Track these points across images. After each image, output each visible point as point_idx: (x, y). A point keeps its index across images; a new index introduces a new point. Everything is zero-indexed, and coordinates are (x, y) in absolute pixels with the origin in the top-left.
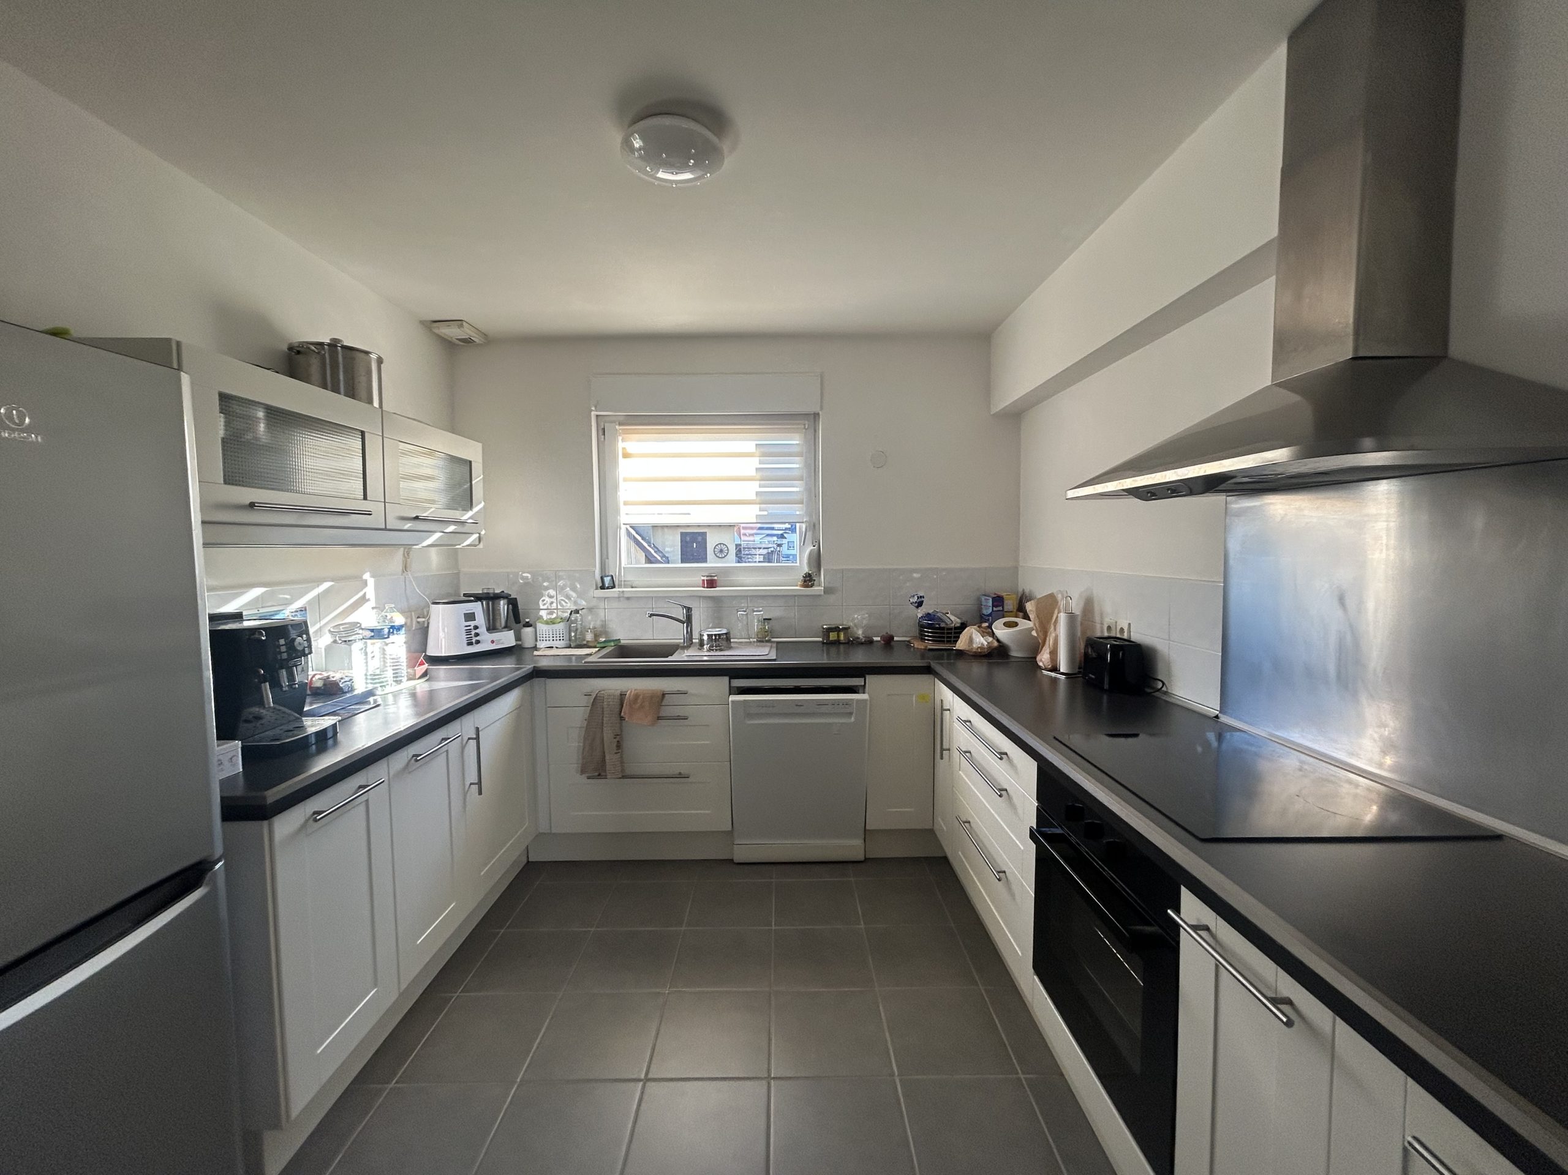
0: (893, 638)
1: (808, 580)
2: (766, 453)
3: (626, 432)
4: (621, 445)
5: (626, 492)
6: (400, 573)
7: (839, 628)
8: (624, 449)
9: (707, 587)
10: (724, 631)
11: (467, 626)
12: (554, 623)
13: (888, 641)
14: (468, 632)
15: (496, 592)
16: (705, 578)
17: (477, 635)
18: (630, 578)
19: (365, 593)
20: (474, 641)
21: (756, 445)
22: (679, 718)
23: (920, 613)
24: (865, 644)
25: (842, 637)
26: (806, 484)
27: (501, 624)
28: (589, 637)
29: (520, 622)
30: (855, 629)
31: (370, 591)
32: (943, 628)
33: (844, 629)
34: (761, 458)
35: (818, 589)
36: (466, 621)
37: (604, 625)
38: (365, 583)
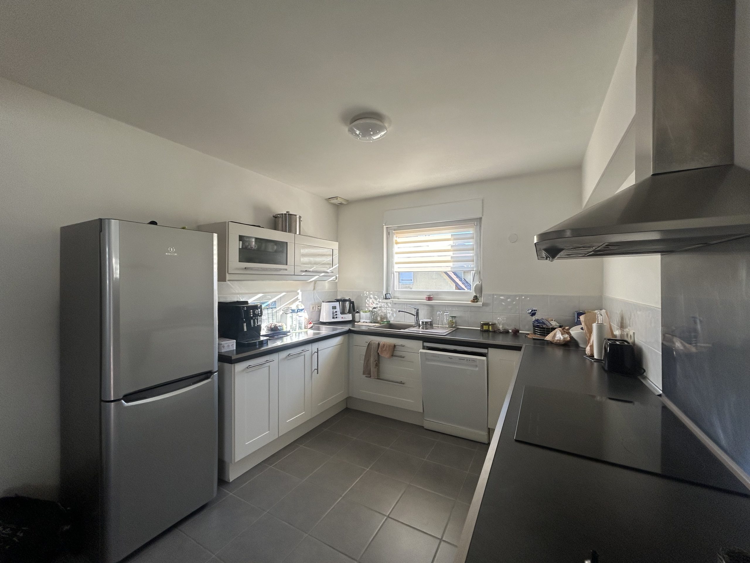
0: (519, 332)
1: (476, 299)
2: (456, 238)
3: (397, 233)
4: (395, 238)
5: (396, 258)
6: (312, 290)
7: (489, 324)
8: (396, 240)
9: (428, 300)
10: (430, 320)
11: (333, 311)
12: (366, 312)
13: (516, 332)
14: (333, 313)
15: (346, 299)
16: (427, 296)
17: (336, 315)
18: (397, 295)
19: (298, 297)
20: (335, 317)
21: (451, 235)
22: (401, 357)
23: (534, 318)
24: (502, 333)
25: (490, 329)
26: (476, 252)
27: (346, 311)
28: (379, 319)
29: (355, 311)
30: (498, 325)
31: (300, 297)
32: (544, 328)
33: (493, 324)
34: (454, 241)
35: (480, 304)
36: (332, 309)
37: (386, 315)
38: (298, 294)
